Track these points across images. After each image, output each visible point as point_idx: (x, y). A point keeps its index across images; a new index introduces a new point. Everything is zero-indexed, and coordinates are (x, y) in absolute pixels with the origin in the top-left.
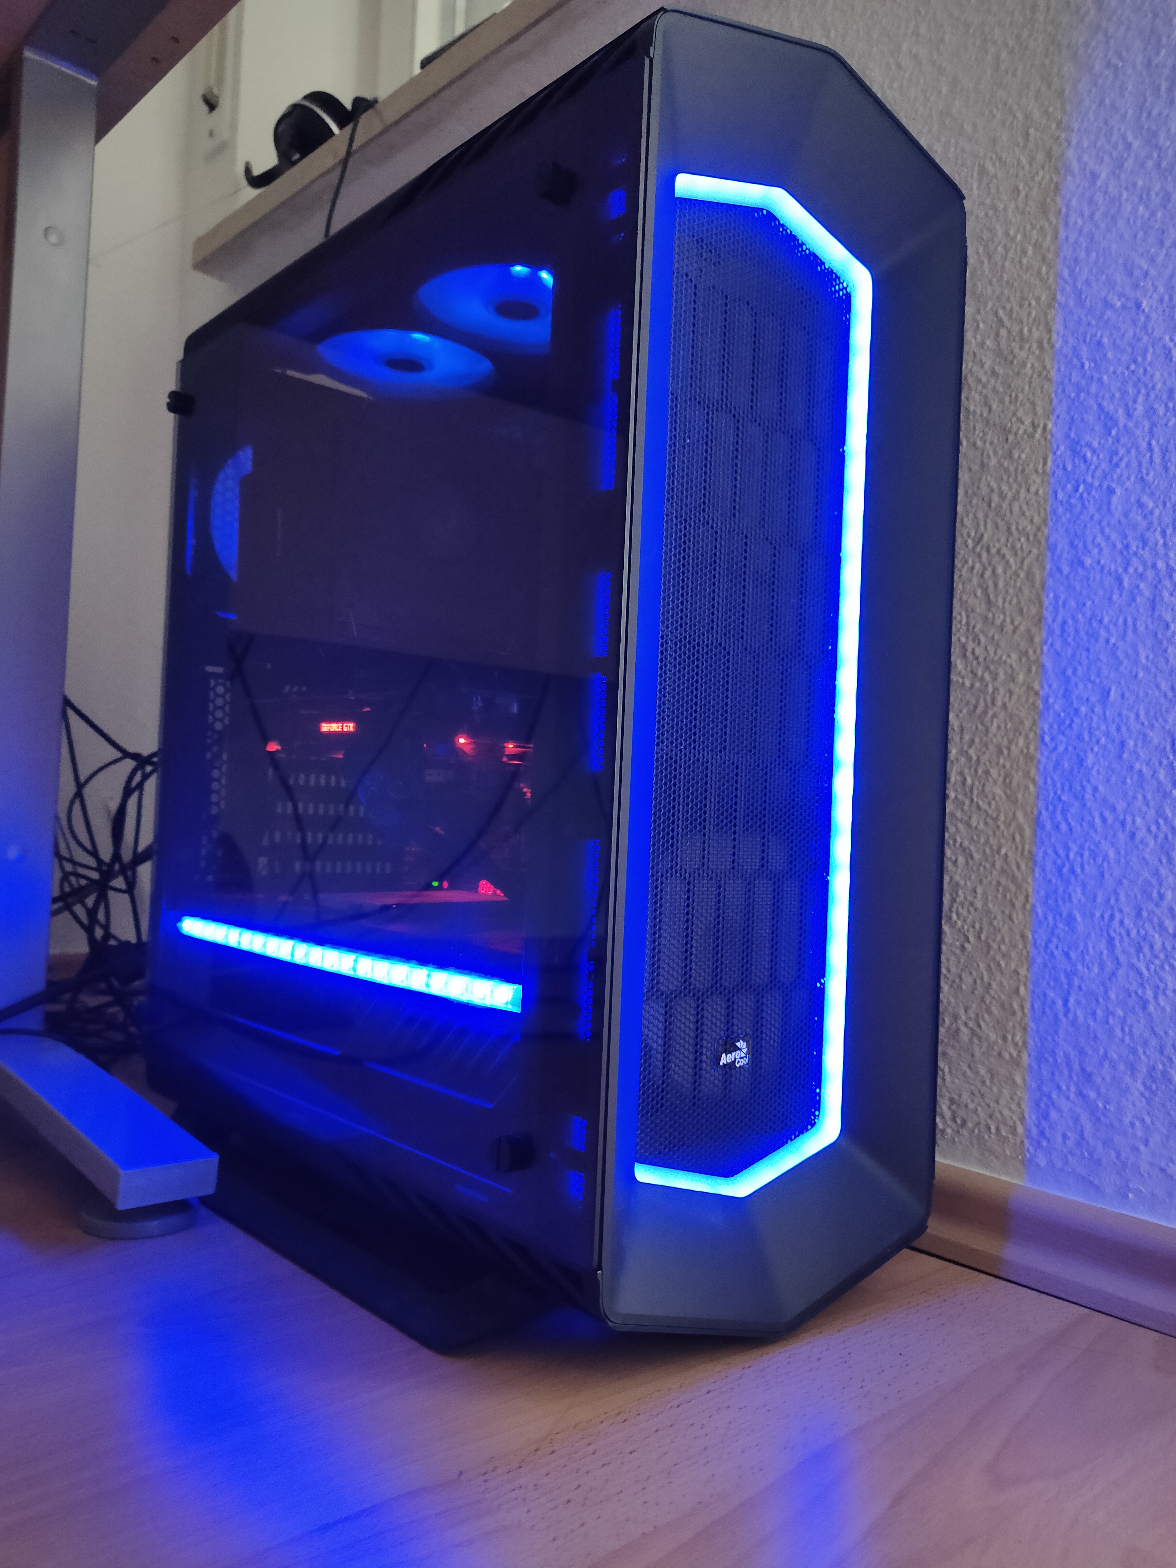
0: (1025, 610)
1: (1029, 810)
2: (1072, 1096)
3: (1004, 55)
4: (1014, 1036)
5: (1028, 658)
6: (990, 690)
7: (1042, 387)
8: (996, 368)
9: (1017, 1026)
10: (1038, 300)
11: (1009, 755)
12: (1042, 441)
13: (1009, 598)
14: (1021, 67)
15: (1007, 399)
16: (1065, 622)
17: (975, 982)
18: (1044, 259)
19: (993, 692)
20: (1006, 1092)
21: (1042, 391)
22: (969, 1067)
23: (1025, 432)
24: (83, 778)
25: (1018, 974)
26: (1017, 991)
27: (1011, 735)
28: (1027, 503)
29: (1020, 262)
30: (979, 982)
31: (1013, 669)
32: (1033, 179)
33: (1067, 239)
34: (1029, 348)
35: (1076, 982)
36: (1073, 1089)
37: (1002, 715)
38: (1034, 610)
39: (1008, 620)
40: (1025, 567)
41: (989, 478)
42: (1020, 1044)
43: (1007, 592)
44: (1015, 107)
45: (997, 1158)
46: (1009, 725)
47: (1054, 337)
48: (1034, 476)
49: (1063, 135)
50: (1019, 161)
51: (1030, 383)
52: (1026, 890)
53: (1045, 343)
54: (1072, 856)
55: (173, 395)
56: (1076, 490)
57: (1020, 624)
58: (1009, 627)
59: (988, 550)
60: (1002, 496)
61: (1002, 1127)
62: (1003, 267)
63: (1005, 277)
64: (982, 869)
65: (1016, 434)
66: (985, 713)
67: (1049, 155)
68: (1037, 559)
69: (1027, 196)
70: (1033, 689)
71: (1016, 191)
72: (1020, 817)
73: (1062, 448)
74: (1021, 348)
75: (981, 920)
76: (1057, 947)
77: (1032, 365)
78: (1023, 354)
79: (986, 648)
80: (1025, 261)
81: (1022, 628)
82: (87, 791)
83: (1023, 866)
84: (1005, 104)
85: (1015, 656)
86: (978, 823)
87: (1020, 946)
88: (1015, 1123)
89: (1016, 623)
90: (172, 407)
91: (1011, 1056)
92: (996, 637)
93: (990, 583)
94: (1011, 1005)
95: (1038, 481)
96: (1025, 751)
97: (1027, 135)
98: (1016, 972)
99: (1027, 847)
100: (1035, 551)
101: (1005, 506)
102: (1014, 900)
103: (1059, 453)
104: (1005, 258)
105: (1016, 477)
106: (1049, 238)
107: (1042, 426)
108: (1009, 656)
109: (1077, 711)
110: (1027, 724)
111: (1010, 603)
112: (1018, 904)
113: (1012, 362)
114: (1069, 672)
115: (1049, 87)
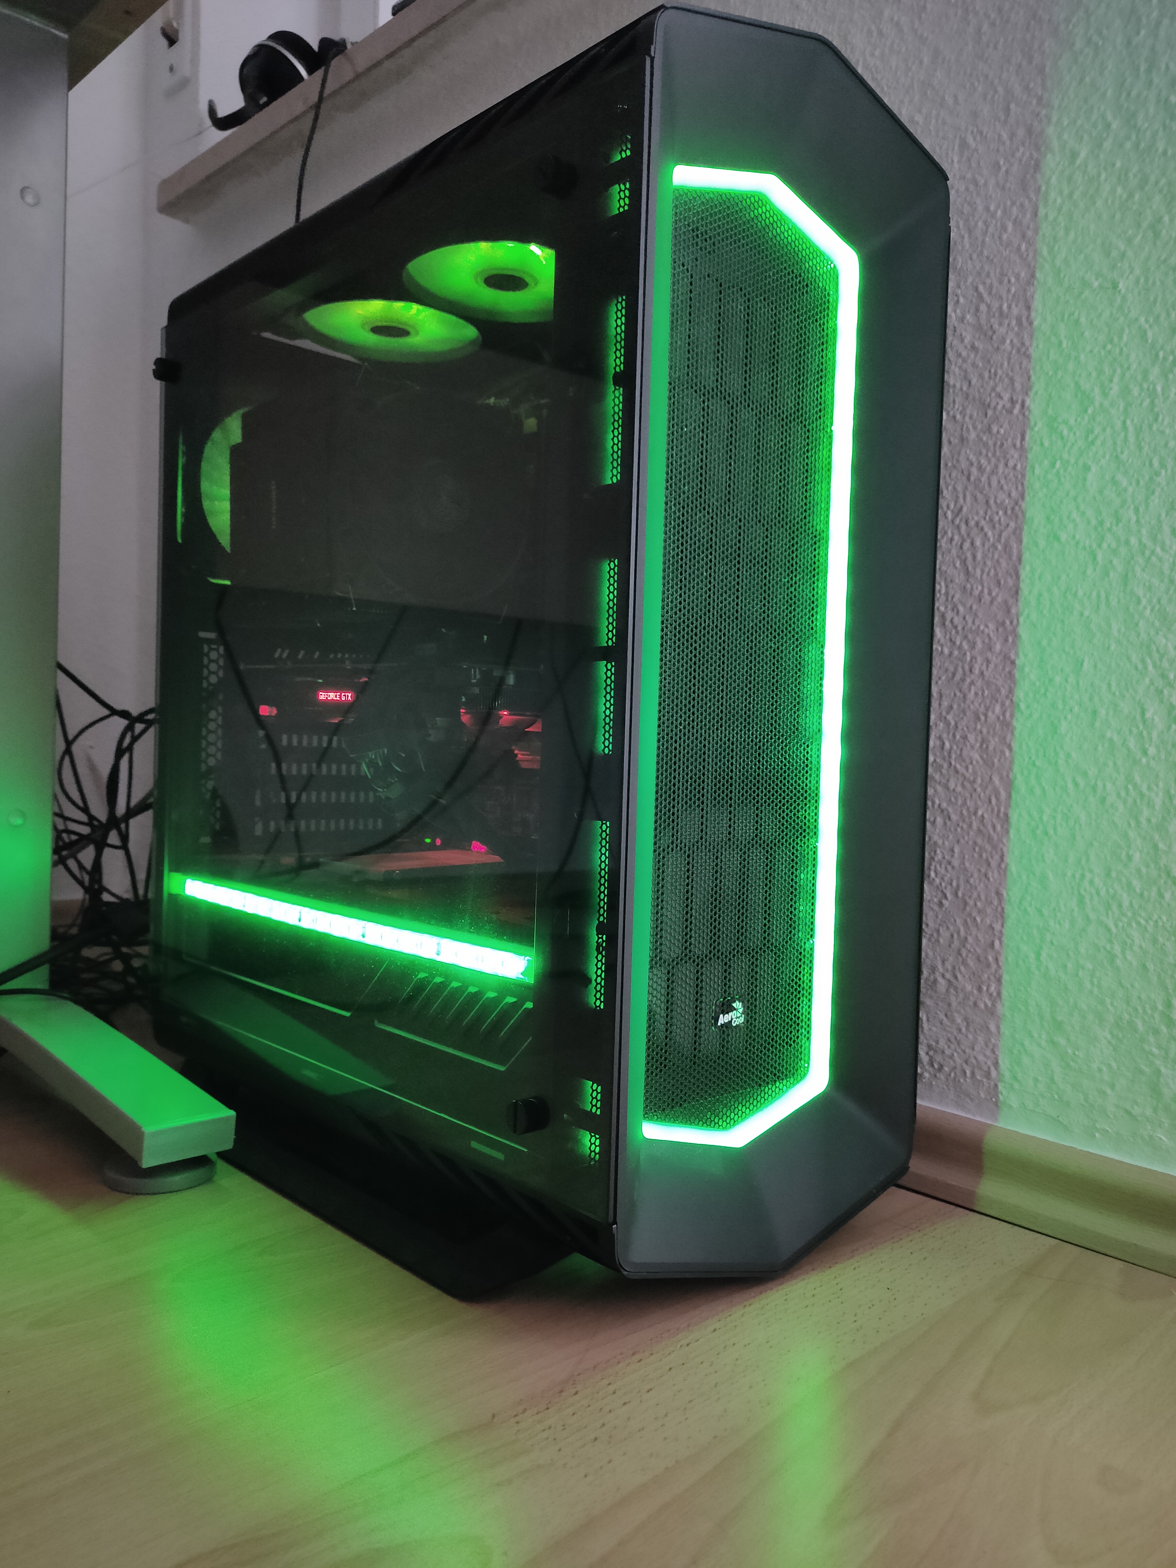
0: (1002, 582)
1: (1005, 774)
2: (1043, 1043)
3: (985, 27)
4: (988, 987)
5: (1005, 629)
6: (968, 659)
7: (1021, 363)
8: (976, 343)
9: (992, 977)
10: (1017, 277)
11: (986, 720)
12: (1021, 417)
13: (987, 570)
14: (1002, 40)
15: (986, 375)
16: (1040, 595)
17: (952, 936)
18: (1023, 236)
19: (971, 660)
20: (981, 1039)
21: (1021, 368)
22: (946, 1015)
23: (1004, 406)
24: (70, 737)
25: (993, 929)
26: (992, 945)
27: (988, 702)
28: (1006, 478)
29: (1000, 238)
30: (956, 936)
31: (990, 639)
32: (1013, 156)
33: (1046, 215)
34: (1009, 325)
35: (1048, 937)
36: (1044, 1036)
37: (979, 683)
38: (1010, 582)
39: (986, 591)
40: (1003, 540)
41: (968, 452)
42: (995, 994)
43: (985, 563)
44: (996, 81)
45: (972, 1100)
46: (986, 692)
47: (1033, 314)
48: (1012, 451)
49: (1044, 112)
50: (1000, 135)
51: (1009, 359)
52: (1002, 849)
53: (1024, 319)
54: (1045, 818)
55: (158, 362)
56: (1053, 465)
57: (997, 595)
58: (987, 598)
59: (967, 523)
60: (980, 468)
61: (976, 1071)
62: (983, 241)
63: (986, 253)
64: (959, 830)
65: (995, 408)
66: (963, 680)
67: (1030, 131)
68: (1014, 533)
69: (1007, 172)
70: (1009, 658)
71: (997, 166)
72: (996, 780)
73: (1040, 425)
74: (1001, 324)
75: (958, 879)
76: (1031, 904)
77: (1012, 341)
78: (1003, 330)
79: (964, 618)
80: (1005, 237)
81: (999, 599)
82: (75, 748)
83: (999, 828)
84: (986, 77)
85: (992, 626)
86: (956, 786)
87: (996, 902)
88: (989, 1068)
89: (994, 594)
90: (158, 374)
91: (986, 1005)
92: (974, 607)
93: (969, 555)
94: (986, 959)
95: (1016, 456)
96: (1001, 718)
97: (1007, 110)
98: (991, 927)
99: (1002, 810)
100: (1012, 524)
101: (984, 479)
102: (990, 859)
103: (1036, 429)
104: (985, 233)
105: (995, 451)
106: (1028, 216)
107: (1020, 401)
108: (987, 626)
109: (1051, 680)
110: (1004, 692)
111: (988, 574)
112: (994, 864)
113: (991, 338)
114: (1044, 643)
115: (1030, 62)
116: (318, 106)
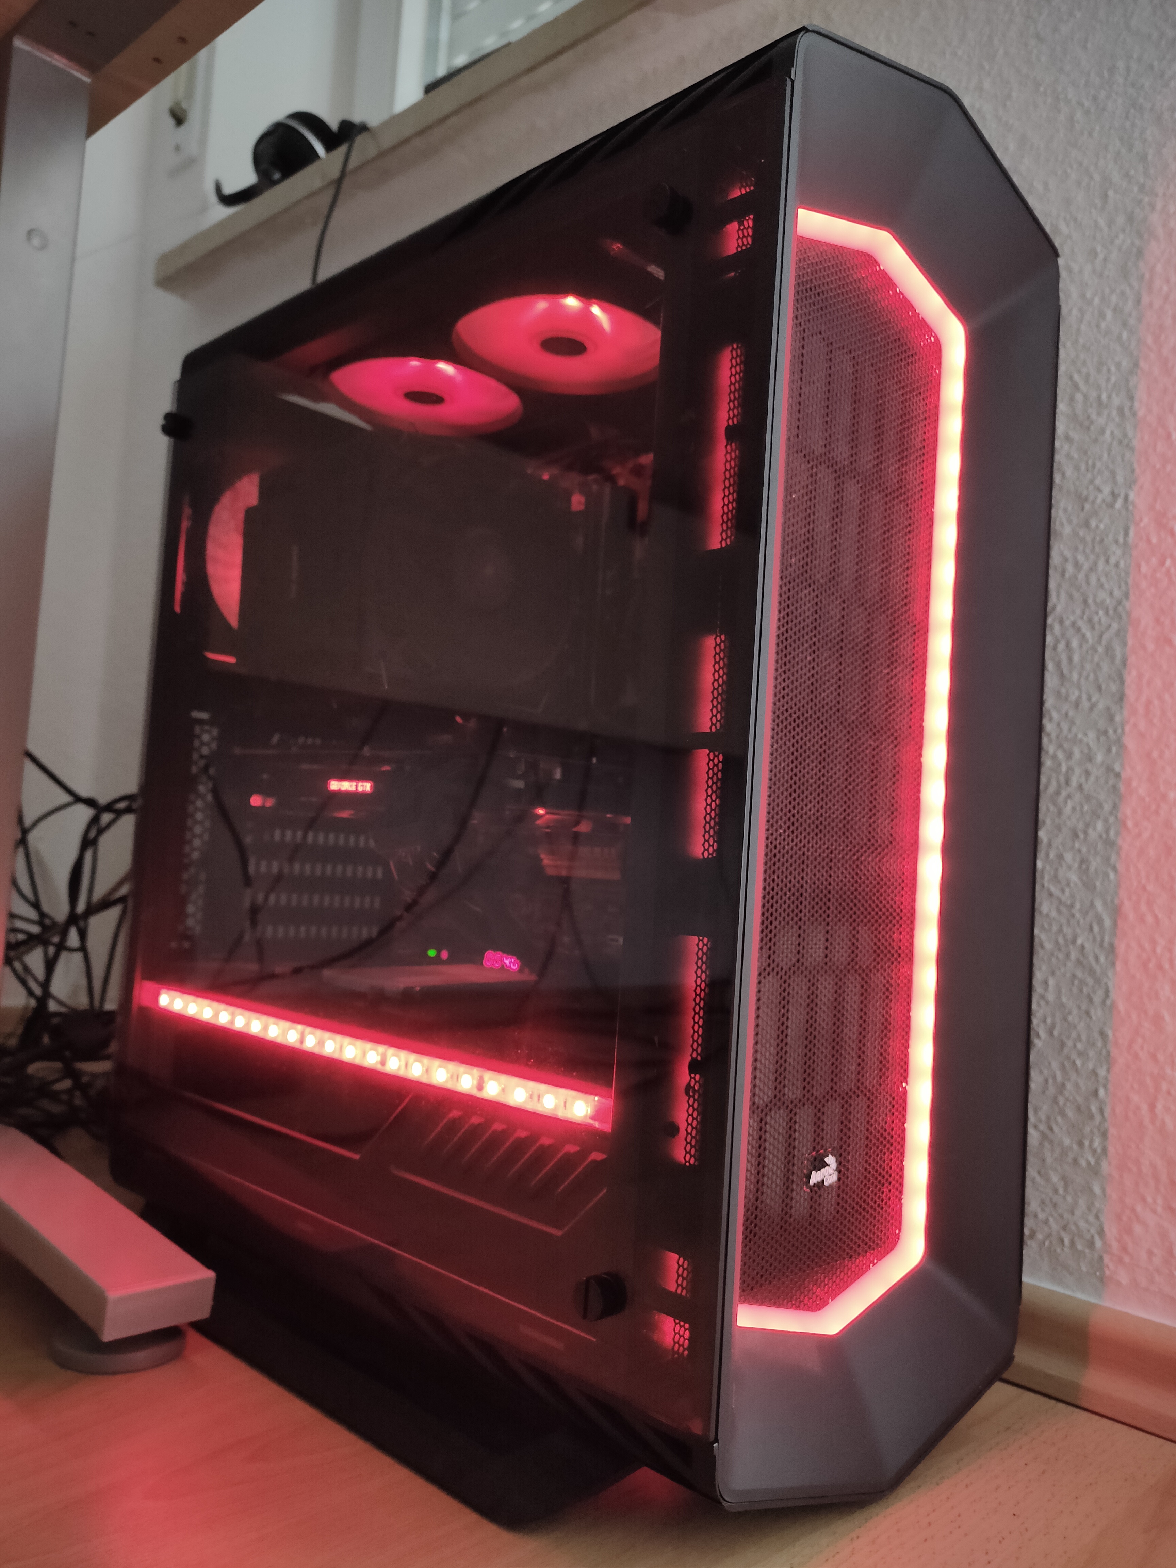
0: (1104, 687)
1: (1109, 899)
3: (1079, 115)
5: (1108, 738)
6: (1064, 769)
7: (1123, 456)
8: (1071, 434)
10: (1118, 365)
11: (1085, 839)
12: (1124, 512)
13: (1085, 674)
14: (1097, 128)
15: (1083, 467)
16: (1149, 703)
18: (1125, 324)
19: (1067, 772)
21: (1123, 460)
23: (1104, 501)
24: (27, 825)
27: (1088, 818)
28: (1106, 576)
29: (1098, 326)
31: (1090, 749)
32: (1112, 242)
33: (1151, 305)
34: (1109, 416)
37: (1078, 796)
38: (1114, 687)
39: (1084, 697)
40: (1104, 642)
41: (1062, 546)
43: (1083, 666)
44: (1092, 168)
46: (1086, 807)
47: (1137, 404)
48: (1114, 548)
49: (1146, 199)
50: (1096, 222)
51: (1109, 451)
53: (1126, 410)
54: (1159, 950)
55: (168, 417)
56: (1162, 563)
57: (1098, 702)
58: (1085, 704)
59: (1061, 622)
60: (1077, 565)
61: (1076, 1239)
62: (1078, 330)
63: (1081, 341)
64: (1054, 960)
65: (1093, 502)
66: (1058, 793)
67: (1131, 219)
68: (1118, 634)
69: (1105, 260)
70: (1112, 770)
71: (1093, 253)
72: (1099, 905)
73: (1146, 520)
74: (1099, 414)
77: (1112, 433)
78: (1102, 421)
79: (1059, 725)
80: (1103, 325)
81: (1101, 706)
82: (31, 837)
83: (1102, 959)
84: (1080, 164)
85: (1092, 735)
86: (1050, 910)
87: (1099, 1044)
88: (1092, 1237)
89: (1094, 699)
90: (167, 429)
91: (1089, 1163)
92: (1071, 713)
93: (1064, 657)
94: (1089, 1109)
95: (1119, 552)
96: (1104, 836)
97: (1106, 196)
98: (1094, 1073)
99: (1107, 939)
100: (1115, 626)
101: (1081, 576)
103: (1142, 525)
104: (1081, 320)
105: (1094, 547)
106: (1130, 303)
107: (1122, 495)
108: (1086, 735)
109: (1164, 797)
110: (1107, 807)
111: (1087, 678)
112: (1097, 999)
113: (1088, 429)
114: (1155, 754)
115: (1130, 149)
116: (339, 182)
